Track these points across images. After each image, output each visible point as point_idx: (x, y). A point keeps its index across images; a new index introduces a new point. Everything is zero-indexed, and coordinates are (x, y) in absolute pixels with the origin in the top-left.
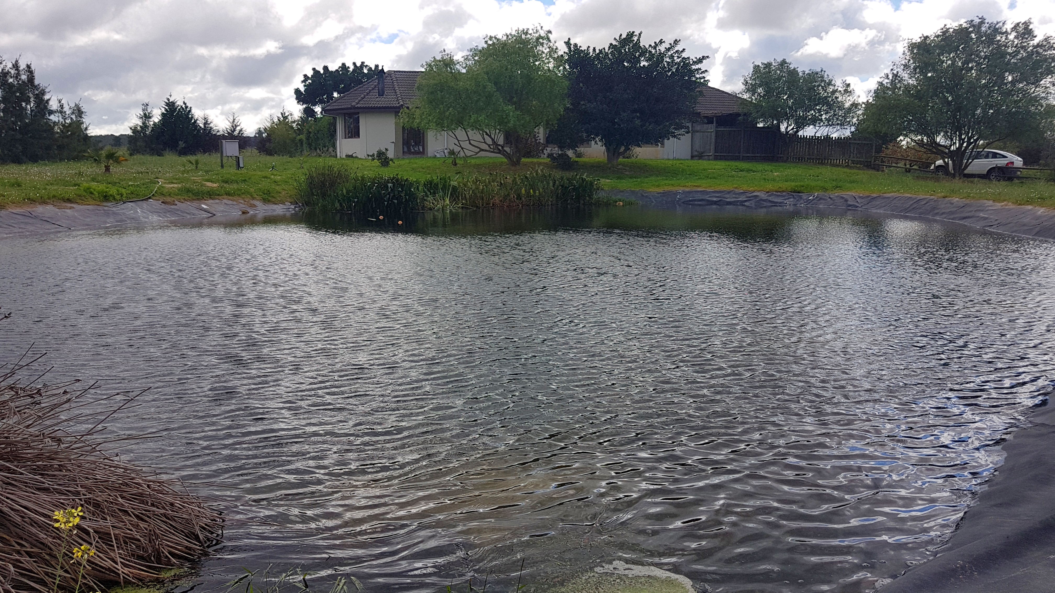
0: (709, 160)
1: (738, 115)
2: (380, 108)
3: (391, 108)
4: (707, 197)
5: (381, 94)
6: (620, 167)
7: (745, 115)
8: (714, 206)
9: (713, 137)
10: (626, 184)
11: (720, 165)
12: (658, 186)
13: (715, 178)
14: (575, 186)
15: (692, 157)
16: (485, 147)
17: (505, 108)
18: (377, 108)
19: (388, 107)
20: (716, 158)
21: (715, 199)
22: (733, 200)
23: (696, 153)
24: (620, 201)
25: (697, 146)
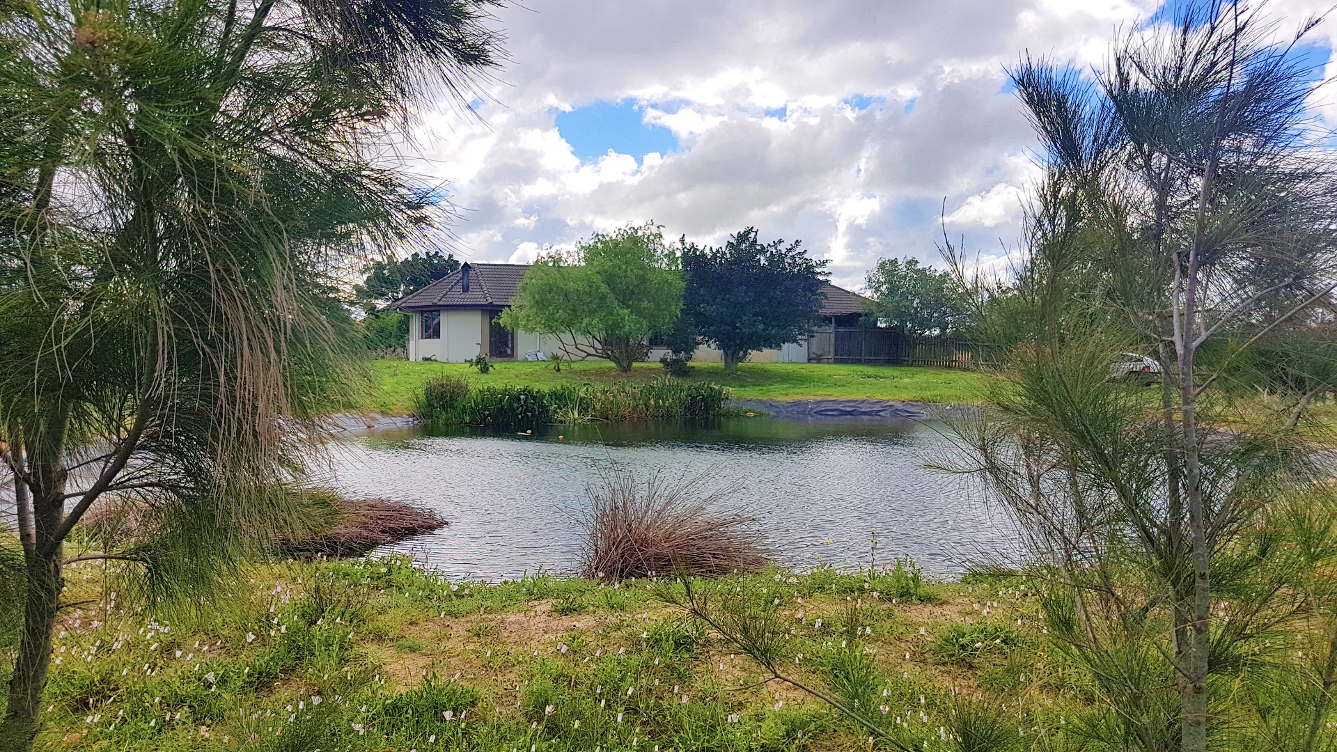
0: (828, 363)
1: (860, 315)
2: (466, 305)
3: (478, 305)
4: (840, 407)
5: (466, 290)
6: (739, 373)
7: (866, 315)
8: (849, 417)
9: (833, 339)
10: (751, 393)
11: (843, 370)
12: (787, 395)
13: (843, 386)
14: (703, 395)
15: (809, 360)
16: (592, 351)
17: (620, 312)
18: (462, 305)
19: (475, 305)
20: (838, 361)
21: (849, 409)
22: (867, 410)
23: (814, 356)
24: (750, 411)
25: (814, 349)
